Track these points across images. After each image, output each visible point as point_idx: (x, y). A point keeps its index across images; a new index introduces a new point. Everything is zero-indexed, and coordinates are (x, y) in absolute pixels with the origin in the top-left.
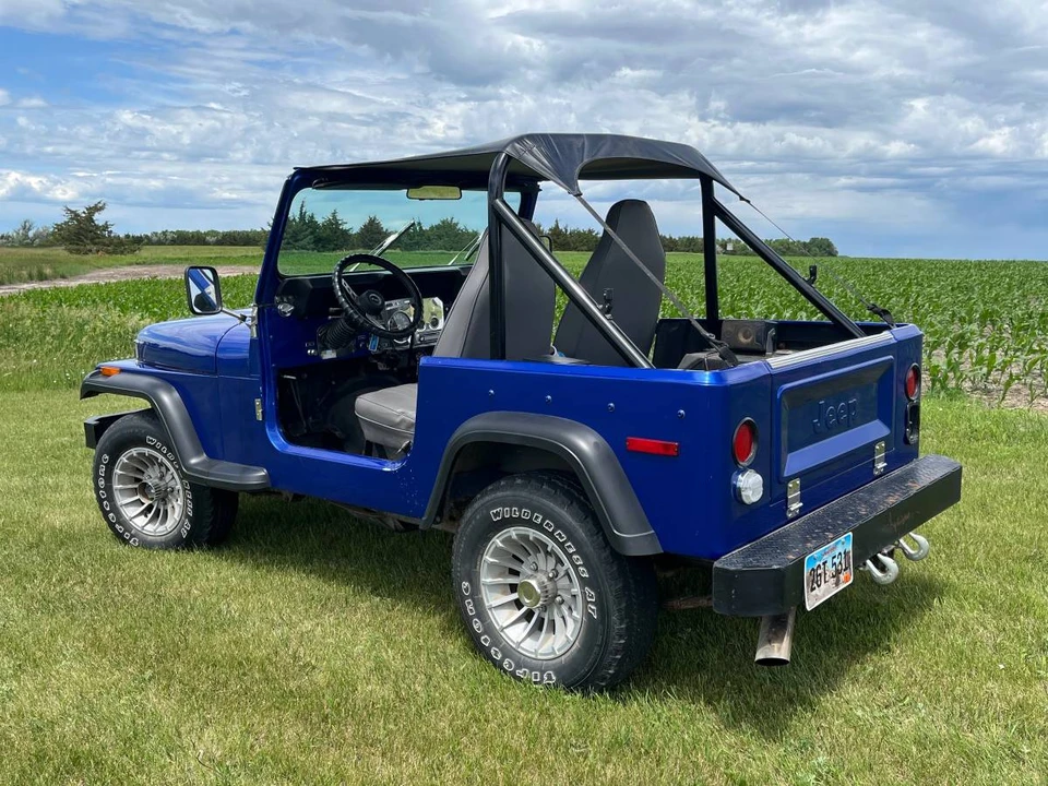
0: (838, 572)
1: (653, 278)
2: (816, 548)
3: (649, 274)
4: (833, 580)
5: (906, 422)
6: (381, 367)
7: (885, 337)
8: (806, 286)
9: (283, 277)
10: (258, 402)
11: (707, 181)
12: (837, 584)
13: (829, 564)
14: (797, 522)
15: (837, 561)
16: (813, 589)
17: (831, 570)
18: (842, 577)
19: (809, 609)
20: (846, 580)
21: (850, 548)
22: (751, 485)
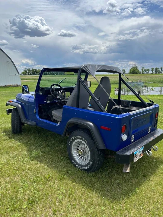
0: (140, 154)
1: (108, 95)
2: (136, 150)
3: (107, 94)
4: (139, 156)
5: (155, 123)
6: (58, 104)
7: (152, 107)
8: (137, 95)
9: (41, 88)
10: (35, 110)
11: (120, 74)
12: (140, 157)
13: (139, 153)
14: (133, 143)
15: (140, 152)
16: (135, 158)
17: (139, 154)
18: (141, 155)
19: (134, 162)
20: (142, 155)
21: (143, 149)
22: (124, 137)
